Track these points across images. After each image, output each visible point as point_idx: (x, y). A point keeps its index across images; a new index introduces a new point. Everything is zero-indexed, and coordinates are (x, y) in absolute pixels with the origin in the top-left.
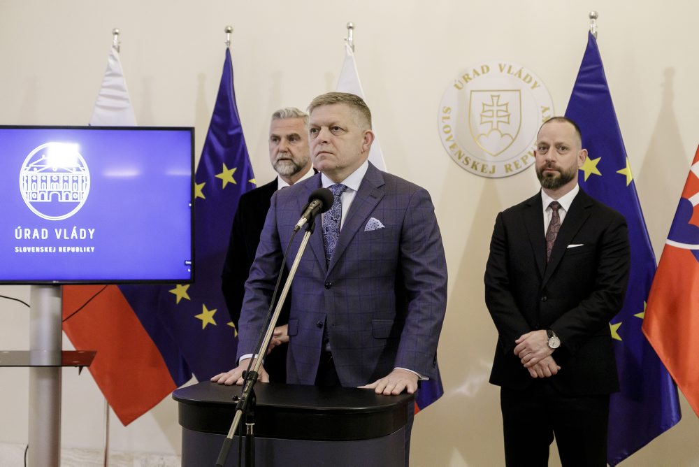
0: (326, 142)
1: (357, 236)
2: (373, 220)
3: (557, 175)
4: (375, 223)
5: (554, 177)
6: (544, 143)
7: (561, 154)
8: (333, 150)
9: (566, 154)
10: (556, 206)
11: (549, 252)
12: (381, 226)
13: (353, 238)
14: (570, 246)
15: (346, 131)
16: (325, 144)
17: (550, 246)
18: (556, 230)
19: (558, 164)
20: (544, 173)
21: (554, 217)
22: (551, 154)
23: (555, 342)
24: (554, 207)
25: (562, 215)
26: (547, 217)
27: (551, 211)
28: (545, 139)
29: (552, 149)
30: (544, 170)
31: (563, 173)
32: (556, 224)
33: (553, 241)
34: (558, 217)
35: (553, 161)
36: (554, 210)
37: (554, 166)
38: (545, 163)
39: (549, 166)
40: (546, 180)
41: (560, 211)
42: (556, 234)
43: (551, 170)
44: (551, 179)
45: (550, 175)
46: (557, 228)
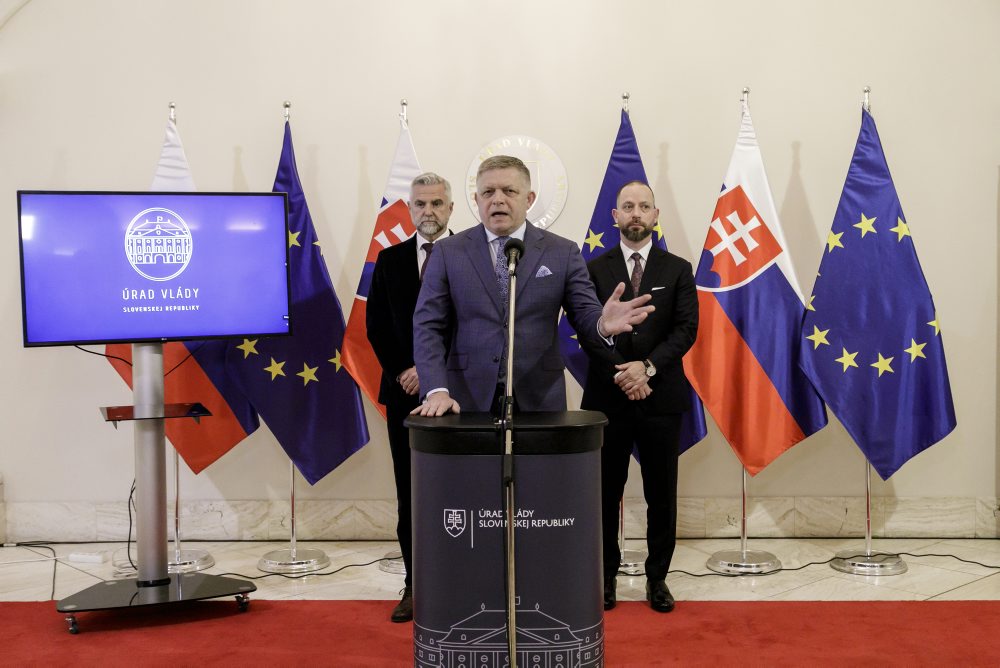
0: (502, 203)
3: (642, 229)
4: (545, 270)
5: (640, 231)
6: (629, 203)
7: (645, 212)
12: (550, 273)
14: (654, 289)
15: (518, 193)
18: (639, 277)
19: (643, 220)
20: (630, 228)
21: (637, 266)
22: (637, 212)
23: (652, 371)
24: (636, 257)
25: (643, 264)
26: (630, 266)
27: (633, 261)
28: (630, 199)
29: (637, 207)
30: (630, 225)
31: (647, 228)
32: (640, 272)
33: (639, 286)
34: (641, 266)
35: (640, 218)
36: (636, 260)
37: (640, 222)
38: (631, 219)
39: (636, 222)
40: (634, 234)
41: (641, 261)
42: (641, 280)
43: (637, 225)
44: (638, 233)
45: (636, 230)
46: (641, 275)
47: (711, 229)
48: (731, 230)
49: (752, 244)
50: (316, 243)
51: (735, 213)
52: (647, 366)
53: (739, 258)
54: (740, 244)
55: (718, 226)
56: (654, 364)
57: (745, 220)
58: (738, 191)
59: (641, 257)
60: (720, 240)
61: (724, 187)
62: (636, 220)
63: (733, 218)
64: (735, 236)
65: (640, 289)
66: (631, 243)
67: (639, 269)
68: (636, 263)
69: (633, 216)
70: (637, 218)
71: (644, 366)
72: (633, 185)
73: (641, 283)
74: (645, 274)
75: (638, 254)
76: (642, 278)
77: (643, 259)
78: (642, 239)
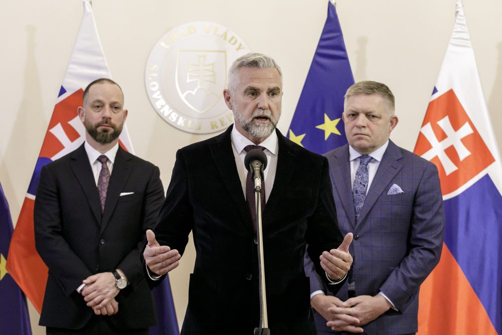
0: (364, 127)
1: (380, 198)
2: (395, 186)
3: (111, 130)
4: (396, 189)
5: (109, 133)
6: (99, 101)
7: (114, 113)
8: (370, 133)
9: (118, 112)
10: (104, 160)
11: (103, 202)
12: (400, 191)
13: (377, 200)
14: (122, 194)
15: (380, 118)
16: (363, 128)
17: (104, 194)
18: (106, 180)
19: (113, 121)
20: (99, 129)
21: (104, 170)
22: (108, 112)
23: (123, 283)
24: (102, 159)
25: (110, 167)
26: (96, 170)
27: (100, 165)
28: (101, 98)
29: (107, 106)
30: (98, 125)
31: (116, 130)
32: (107, 176)
33: (106, 190)
34: (108, 169)
35: (110, 118)
36: (102, 163)
37: (110, 123)
38: (100, 120)
39: (106, 122)
40: (103, 135)
41: (108, 164)
42: (108, 184)
43: (107, 126)
44: (107, 135)
45: (105, 131)
46: (108, 180)
47: (421, 134)
48: (442, 136)
49: (463, 153)
51: (447, 119)
52: (118, 277)
53: (449, 167)
54: (451, 152)
55: (429, 132)
56: (126, 275)
57: (456, 126)
58: (451, 94)
59: (108, 159)
60: (429, 147)
61: (435, 91)
62: (107, 120)
63: (444, 123)
64: (446, 143)
65: (108, 193)
66: (98, 144)
67: (106, 172)
68: (102, 166)
69: (103, 116)
70: (107, 118)
71: (114, 278)
72: (103, 83)
73: (109, 188)
74: (112, 178)
75: (105, 157)
76: (109, 183)
77: (111, 162)
78: (111, 141)
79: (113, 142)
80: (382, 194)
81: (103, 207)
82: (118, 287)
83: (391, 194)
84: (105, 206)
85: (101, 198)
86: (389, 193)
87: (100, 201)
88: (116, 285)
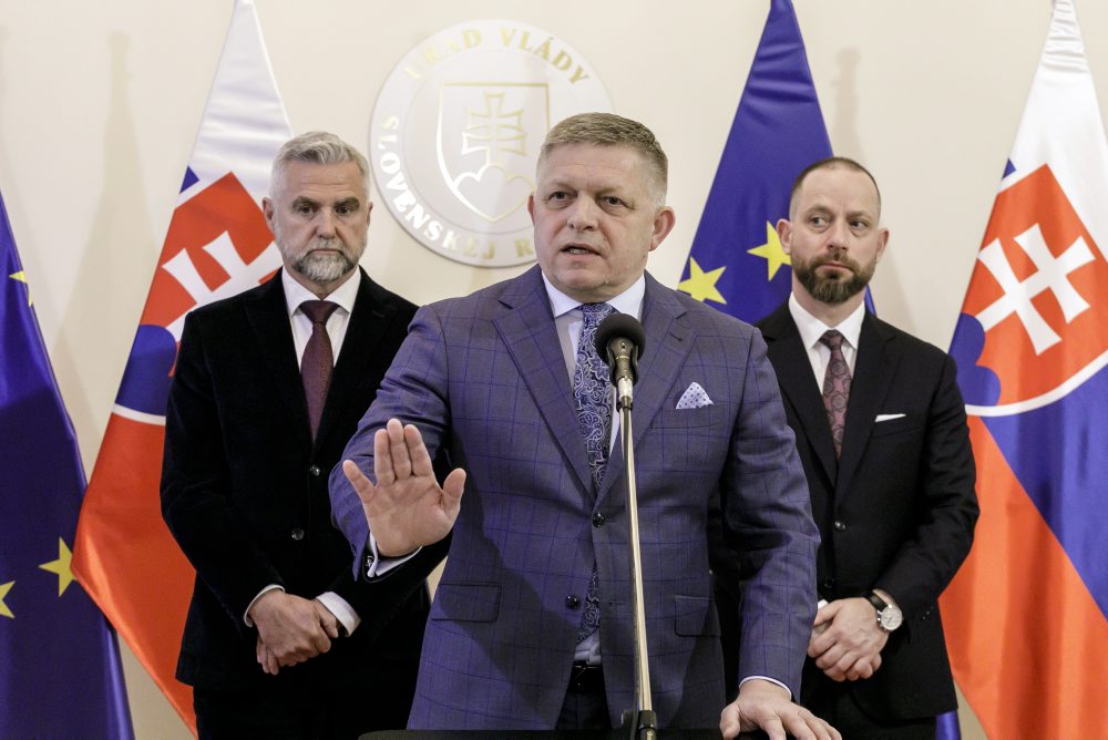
0: (589, 228)
1: (658, 419)
2: (696, 387)
3: (847, 275)
4: (697, 395)
5: (842, 280)
7: (854, 234)
9: (865, 235)
11: (837, 435)
12: (708, 401)
13: (652, 422)
14: (881, 418)
15: (632, 208)
16: (588, 232)
17: (839, 419)
18: (842, 386)
19: (851, 255)
20: (819, 270)
21: (835, 363)
22: (840, 233)
24: (831, 340)
25: (849, 356)
26: (819, 363)
27: (826, 353)
28: (826, 202)
29: (840, 222)
30: (818, 263)
31: (859, 274)
32: (845, 377)
33: (845, 410)
34: (844, 361)
35: (844, 248)
36: (832, 348)
37: (845, 259)
38: (824, 251)
39: (837, 257)
40: (828, 286)
41: (843, 348)
42: (847, 396)
43: (838, 266)
44: (836, 285)
45: (834, 276)
46: (847, 385)
50: (19, 276)
52: (879, 606)
59: (843, 339)
62: (836, 252)
65: (847, 416)
66: (819, 304)
67: (842, 369)
68: (832, 356)
69: (829, 242)
70: (838, 248)
71: (872, 608)
72: (833, 168)
73: (849, 404)
74: (855, 384)
75: (838, 334)
76: (850, 394)
77: (850, 345)
78: (845, 298)
79: (852, 300)
80: (661, 408)
81: (839, 449)
82: (883, 628)
83: (683, 407)
84: (843, 444)
85: (834, 427)
86: (681, 404)
87: (830, 433)
88: (879, 623)
